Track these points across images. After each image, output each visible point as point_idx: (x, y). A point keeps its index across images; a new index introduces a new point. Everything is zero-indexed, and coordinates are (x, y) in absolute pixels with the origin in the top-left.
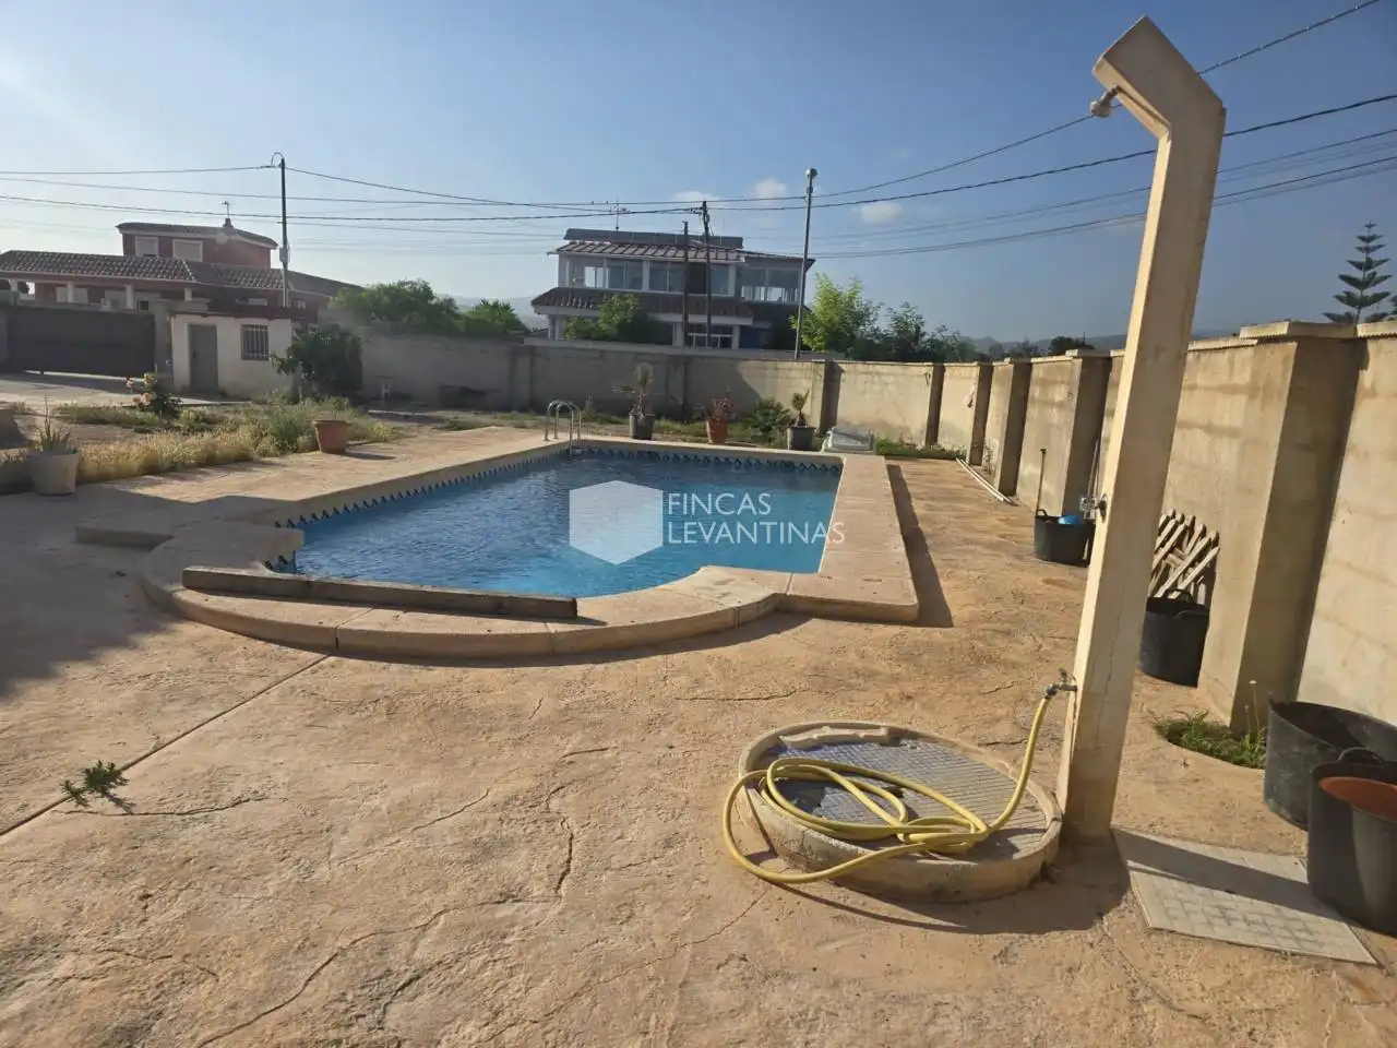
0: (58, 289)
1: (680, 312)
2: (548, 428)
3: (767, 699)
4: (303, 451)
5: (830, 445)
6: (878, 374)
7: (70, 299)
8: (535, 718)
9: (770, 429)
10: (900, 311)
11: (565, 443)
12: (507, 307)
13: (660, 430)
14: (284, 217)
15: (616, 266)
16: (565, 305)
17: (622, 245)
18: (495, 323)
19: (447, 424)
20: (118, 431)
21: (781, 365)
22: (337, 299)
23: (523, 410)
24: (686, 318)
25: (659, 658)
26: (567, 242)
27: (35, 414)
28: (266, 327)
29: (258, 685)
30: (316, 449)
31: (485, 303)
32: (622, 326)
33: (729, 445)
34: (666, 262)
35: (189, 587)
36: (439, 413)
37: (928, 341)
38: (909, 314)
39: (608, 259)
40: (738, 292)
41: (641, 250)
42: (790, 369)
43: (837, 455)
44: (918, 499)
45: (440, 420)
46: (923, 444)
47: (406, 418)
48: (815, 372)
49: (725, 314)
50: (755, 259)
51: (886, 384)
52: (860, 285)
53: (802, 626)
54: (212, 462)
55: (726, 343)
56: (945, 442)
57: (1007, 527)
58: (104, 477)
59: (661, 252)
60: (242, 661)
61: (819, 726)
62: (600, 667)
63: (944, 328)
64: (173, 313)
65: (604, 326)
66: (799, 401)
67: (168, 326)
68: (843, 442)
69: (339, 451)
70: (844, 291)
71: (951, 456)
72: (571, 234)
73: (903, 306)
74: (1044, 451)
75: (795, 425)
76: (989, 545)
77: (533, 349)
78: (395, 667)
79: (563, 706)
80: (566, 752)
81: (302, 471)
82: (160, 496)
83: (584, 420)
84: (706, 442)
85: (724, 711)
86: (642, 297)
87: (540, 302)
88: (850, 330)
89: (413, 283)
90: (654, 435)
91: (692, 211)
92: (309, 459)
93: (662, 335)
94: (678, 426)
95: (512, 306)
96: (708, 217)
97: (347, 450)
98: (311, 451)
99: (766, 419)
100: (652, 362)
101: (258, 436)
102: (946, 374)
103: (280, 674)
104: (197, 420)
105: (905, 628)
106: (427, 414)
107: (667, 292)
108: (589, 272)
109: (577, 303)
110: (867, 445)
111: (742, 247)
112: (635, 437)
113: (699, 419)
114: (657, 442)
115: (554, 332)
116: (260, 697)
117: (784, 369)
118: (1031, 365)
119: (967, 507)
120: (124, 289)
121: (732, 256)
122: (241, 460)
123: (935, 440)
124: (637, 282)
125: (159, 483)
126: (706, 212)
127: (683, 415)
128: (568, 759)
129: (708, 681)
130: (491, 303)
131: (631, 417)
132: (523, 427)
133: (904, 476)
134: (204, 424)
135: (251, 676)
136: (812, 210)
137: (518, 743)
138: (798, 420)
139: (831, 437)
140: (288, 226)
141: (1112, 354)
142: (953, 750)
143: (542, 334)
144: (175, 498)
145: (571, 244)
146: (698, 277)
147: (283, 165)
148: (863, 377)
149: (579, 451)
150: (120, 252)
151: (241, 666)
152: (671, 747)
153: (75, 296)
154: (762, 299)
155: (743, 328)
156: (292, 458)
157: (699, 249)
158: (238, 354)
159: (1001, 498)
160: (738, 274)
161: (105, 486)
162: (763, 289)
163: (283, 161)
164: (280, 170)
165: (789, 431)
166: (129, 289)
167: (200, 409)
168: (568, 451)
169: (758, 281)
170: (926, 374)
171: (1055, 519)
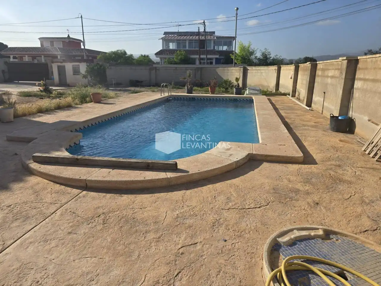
0: (24, 57)
1: (197, 55)
2: (162, 91)
3: (259, 207)
4: (88, 103)
5: (247, 93)
6: (259, 70)
7: (27, 60)
8: (165, 224)
9: (228, 88)
10: (264, 51)
11: (167, 96)
12: (148, 56)
13: (194, 90)
14: (83, 33)
15: (178, 42)
16: (164, 54)
17: (180, 36)
18: (145, 61)
19: (132, 91)
20: (35, 99)
21: (229, 68)
22: (100, 56)
23: (154, 86)
24: (200, 56)
25: (210, 186)
26: (164, 36)
27: (12, 94)
28: (79, 65)
29: (52, 209)
30: (92, 102)
31: (142, 55)
32: (181, 59)
33: (216, 94)
34: (193, 40)
35: (35, 162)
36: (129, 88)
37: (272, 59)
38: (266, 51)
39: (176, 40)
40: (214, 47)
41: (186, 37)
42: (232, 70)
43: (251, 96)
44: (281, 110)
45: (130, 90)
46: (274, 91)
47: (120, 90)
48: (240, 70)
49: (211, 54)
50: (219, 38)
51: (262, 73)
52: (251, 43)
53: (261, 166)
54: (59, 108)
55: (211, 63)
56: (282, 90)
57: (315, 119)
58: (24, 115)
59: (191, 37)
60: (49, 195)
61: (292, 230)
62: (188, 192)
63: (277, 55)
64: (53, 62)
65: (176, 60)
66: (237, 80)
67: (52, 67)
68: (251, 91)
69: (99, 102)
70: (247, 45)
71: (285, 94)
72: (165, 33)
73: (265, 49)
74: (325, 93)
75: (236, 87)
76: (312, 126)
77: (156, 67)
78: (109, 195)
79: (176, 216)
80: (180, 246)
81: (87, 110)
82: (40, 121)
83: (172, 88)
84: (209, 93)
85: (244, 216)
86: (186, 51)
87: (157, 54)
88: (248, 57)
89: (121, 50)
90: (193, 92)
91: (201, 23)
92: (90, 105)
93: (193, 62)
94: (199, 89)
95: (149, 56)
96: (205, 25)
97: (101, 102)
98: (91, 102)
99: (227, 86)
100: (191, 70)
101: (74, 99)
102: (281, 69)
103: (63, 202)
104: (58, 94)
105: (300, 165)
106: (126, 89)
107: (194, 49)
108: (171, 44)
109: (168, 53)
110: (259, 92)
111: (215, 34)
112: (188, 93)
113: (206, 86)
114: (194, 95)
115: (161, 62)
116: (52, 216)
117: (230, 70)
118: (317, 64)
119: (299, 112)
120: (41, 57)
121: (212, 37)
122: (69, 107)
123: (278, 90)
124: (185, 46)
125: (42, 116)
126: (204, 24)
127: (201, 85)
128: (181, 251)
129: (233, 198)
130: (143, 55)
131: (186, 87)
132: (153, 91)
133: (273, 102)
134: (60, 95)
135: (51, 203)
136: (237, 20)
137: (158, 240)
138: (237, 85)
139: (248, 90)
140: (84, 35)
141: (359, 58)
142: (356, 241)
143: (158, 63)
144: (44, 121)
145: (165, 36)
146: (202, 44)
147: (81, 17)
148: (255, 71)
149: (171, 98)
150: (40, 46)
151: (48, 199)
152: (226, 241)
153: (28, 59)
154: (221, 49)
155: (216, 59)
156: (85, 105)
157: (202, 35)
158: (72, 73)
159: (308, 108)
160: (214, 43)
161: (24, 118)
162: (221, 47)
163: (81, 16)
164: (81, 18)
165: (234, 89)
166: (43, 56)
167: (59, 90)
168: (168, 98)
169: (219, 44)
170: (275, 69)
171: (337, 117)
